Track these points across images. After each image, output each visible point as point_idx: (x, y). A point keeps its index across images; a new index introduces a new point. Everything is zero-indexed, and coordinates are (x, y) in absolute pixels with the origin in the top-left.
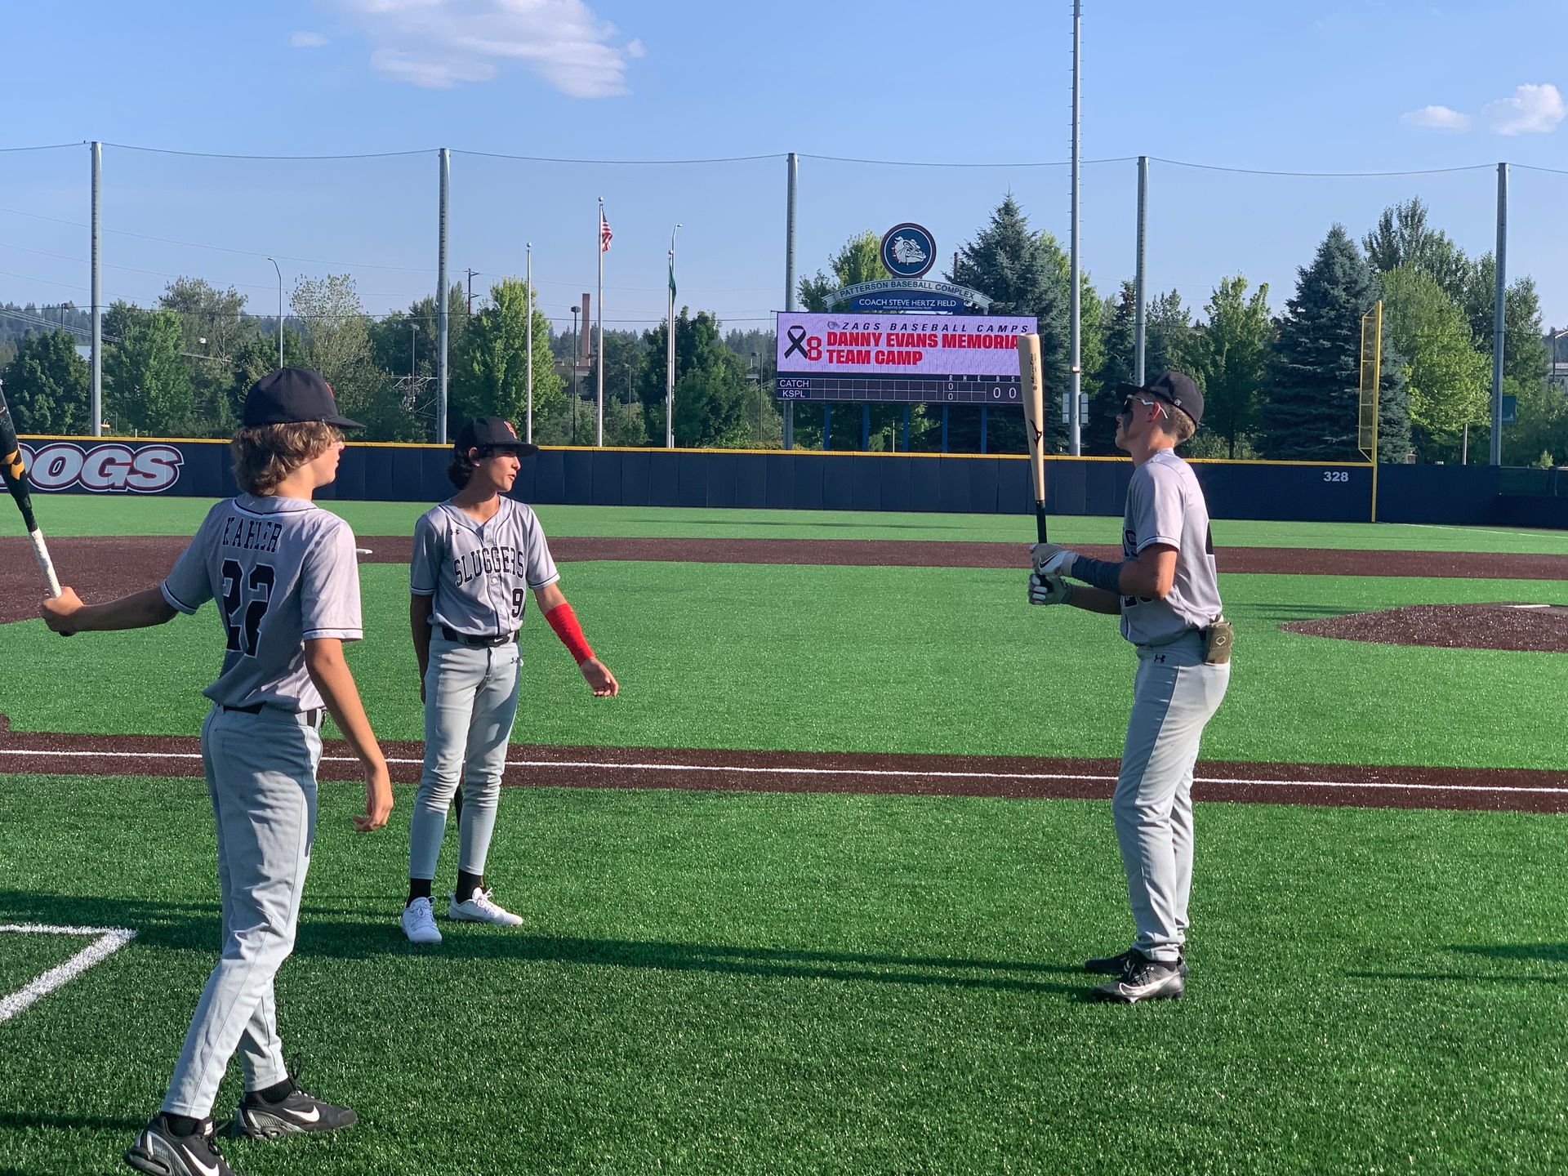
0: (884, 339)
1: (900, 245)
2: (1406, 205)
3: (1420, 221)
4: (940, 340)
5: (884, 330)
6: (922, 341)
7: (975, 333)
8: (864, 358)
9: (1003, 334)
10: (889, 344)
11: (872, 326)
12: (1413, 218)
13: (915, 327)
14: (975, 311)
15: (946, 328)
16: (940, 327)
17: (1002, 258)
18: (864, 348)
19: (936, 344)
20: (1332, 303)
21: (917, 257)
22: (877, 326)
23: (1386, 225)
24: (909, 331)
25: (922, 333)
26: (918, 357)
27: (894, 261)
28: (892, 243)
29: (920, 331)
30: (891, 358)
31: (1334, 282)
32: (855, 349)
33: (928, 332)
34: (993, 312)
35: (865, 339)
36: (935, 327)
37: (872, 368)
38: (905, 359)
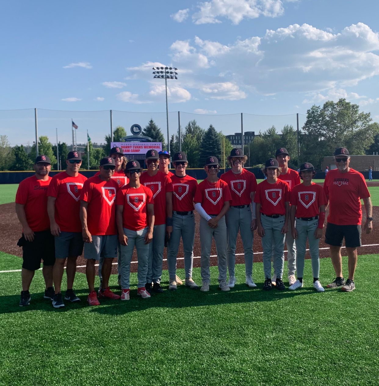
0: (132, 147)
1: (134, 128)
2: (192, 121)
3: (195, 124)
4: (143, 147)
5: (132, 145)
6: (140, 147)
7: (150, 146)
8: (129, 151)
9: (155, 146)
10: (133, 148)
11: (130, 145)
12: (194, 123)
13: (138, 145)
14: (150, 141)
15: (144, 145)
16: (143, 144)
17: (153, 131)
18: (128, 149)
19: (142, 148)
20: (212, 139)
21: (138, 131)
22: (131, 145)
23: (189, 125)
24: (137, 145)
25: (140, 146)
26: (139, 150)
27: (134, 132)
28: (133, 128)
29: (139, 145)
30: (134, 151)
31: (212, 135)
32: (127, 149)
33: (141, 145)
34: (153, 141)
35: (129, 147)
36: (142, 145)
37: (130, 153)
38: (137, 151)
